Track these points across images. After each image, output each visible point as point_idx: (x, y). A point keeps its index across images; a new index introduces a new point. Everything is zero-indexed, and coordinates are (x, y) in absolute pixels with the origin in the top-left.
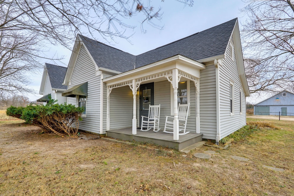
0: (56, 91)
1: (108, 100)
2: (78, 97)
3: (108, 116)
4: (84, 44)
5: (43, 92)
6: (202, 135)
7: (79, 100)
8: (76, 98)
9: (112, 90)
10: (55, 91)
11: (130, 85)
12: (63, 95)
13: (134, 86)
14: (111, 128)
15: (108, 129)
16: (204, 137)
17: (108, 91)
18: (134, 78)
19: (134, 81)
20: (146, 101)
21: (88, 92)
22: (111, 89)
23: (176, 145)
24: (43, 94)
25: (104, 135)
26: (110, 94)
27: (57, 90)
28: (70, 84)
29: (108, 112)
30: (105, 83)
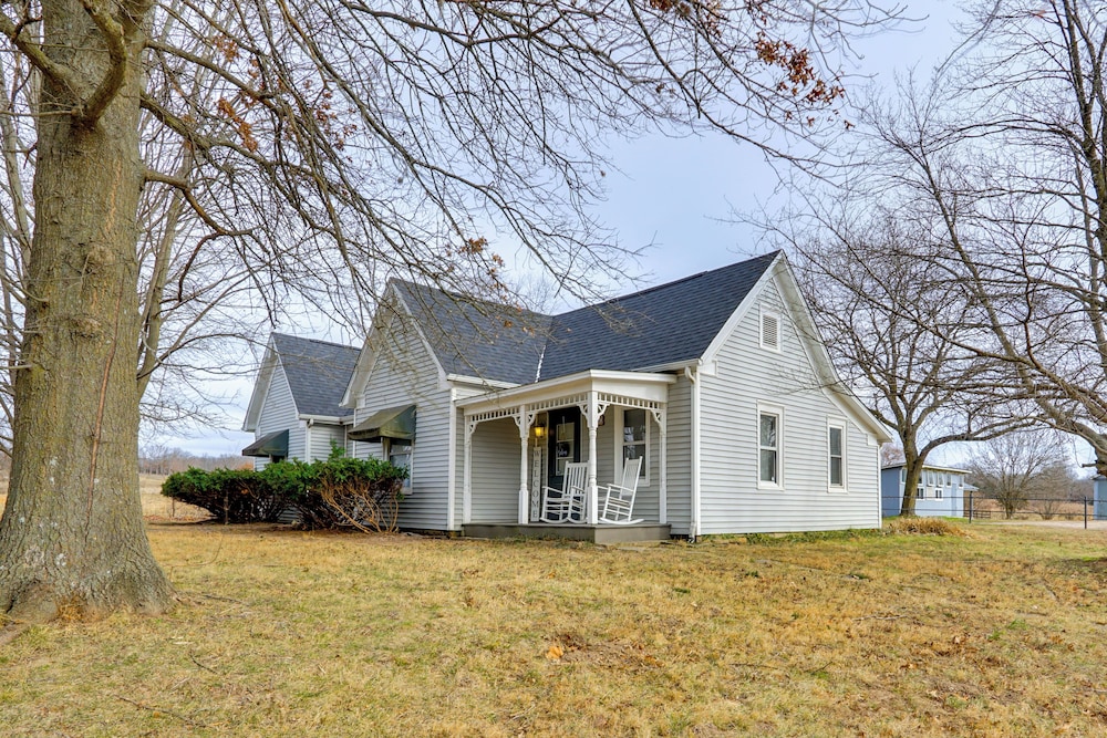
0: (312, 422)
1: (467, 450)
2: (388, 442)
3: (466, 488)
4: (405, 305)
5: (255, 422)
6: (670, 526)
7: (389, 451)
8: (381, 445)
9: (477, 425)
10: (305, 422)
11: (515, 416)
12: (352, 437)
13: (522, 419)
14: (474, 517)
15: (467, 520)
16: (673, 532)
17: (467, 427)
18: (522, 403)
19: (522, 409)
20: (562, 453)
21: (417, 431)
22: (475, 423)
23: (590, 532)
24: (253, 431)
25: (458, 533)
26: (473, 435)
27: (313, 418)
28: (362, 404)
29: (467, 479)
30: (461, 410)
